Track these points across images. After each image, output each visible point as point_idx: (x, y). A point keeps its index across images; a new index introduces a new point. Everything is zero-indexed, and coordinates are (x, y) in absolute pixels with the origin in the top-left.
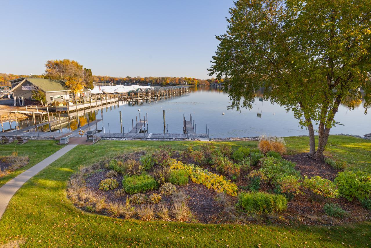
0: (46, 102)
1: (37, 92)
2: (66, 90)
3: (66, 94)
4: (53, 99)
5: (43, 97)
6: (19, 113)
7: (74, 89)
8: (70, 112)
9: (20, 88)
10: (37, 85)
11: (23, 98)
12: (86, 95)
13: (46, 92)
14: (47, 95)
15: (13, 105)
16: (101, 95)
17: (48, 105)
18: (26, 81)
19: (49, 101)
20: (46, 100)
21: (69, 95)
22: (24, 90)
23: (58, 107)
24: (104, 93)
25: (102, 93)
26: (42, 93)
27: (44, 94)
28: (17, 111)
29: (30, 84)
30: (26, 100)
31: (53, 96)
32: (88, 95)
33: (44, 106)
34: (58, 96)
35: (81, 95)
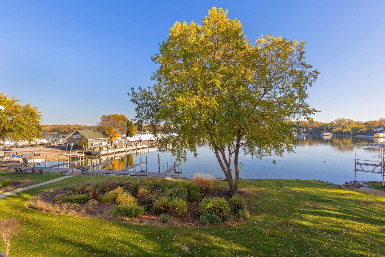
0: (87, 148)
1: (82, 139)
2: (105, 138)
3: (105, 141)
4: (93, 145)
5: (85, 143)
6: (64, 155)
7: (111, 137)
8: (103, 155)
9: (72, 136)
10: (83, 135)
11: (72, 144)
12: (123, 142)
13: (88, 140)
14: (88, 141)
15: (66, 149)
16: (138, 142)
17: (89, 150)
18: (76, 131)
19: (90, 147)
20: (87, 146)
21: (107, 142)
22: (74, 138)
23: (94, 151)
24: (141, 141)
25: (138, 141)
26: (85, 140)
27: (86, 141)
28: (63, 154)
29: (78, 133)
30: (74, 145)
31: (93, 143)
32: (124, 142)
33: (86, 150)
34: (98, 143)
35: (118, 142)
